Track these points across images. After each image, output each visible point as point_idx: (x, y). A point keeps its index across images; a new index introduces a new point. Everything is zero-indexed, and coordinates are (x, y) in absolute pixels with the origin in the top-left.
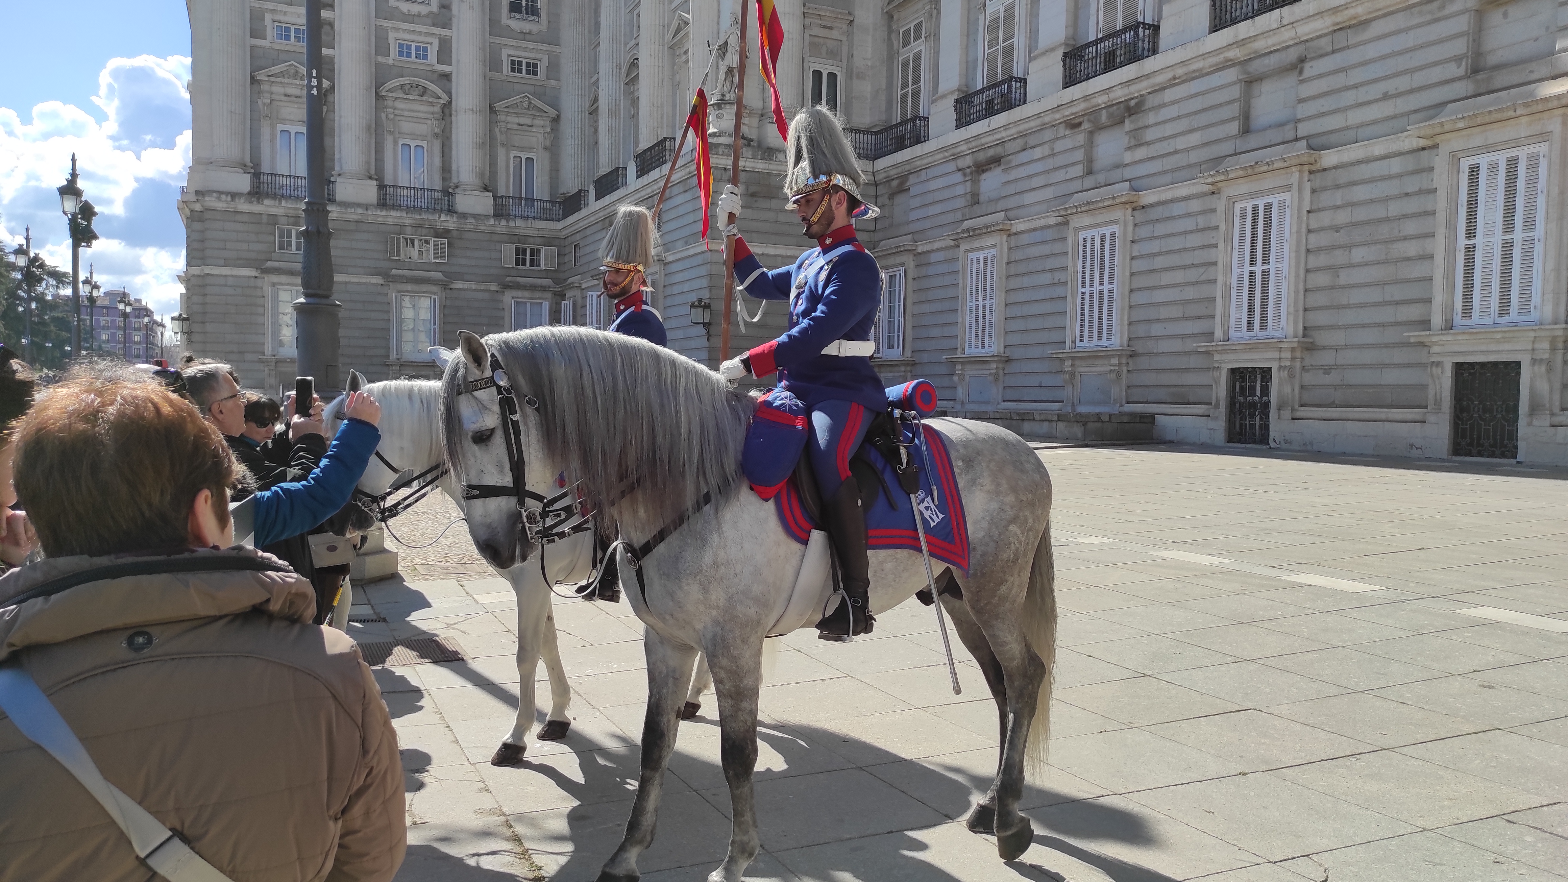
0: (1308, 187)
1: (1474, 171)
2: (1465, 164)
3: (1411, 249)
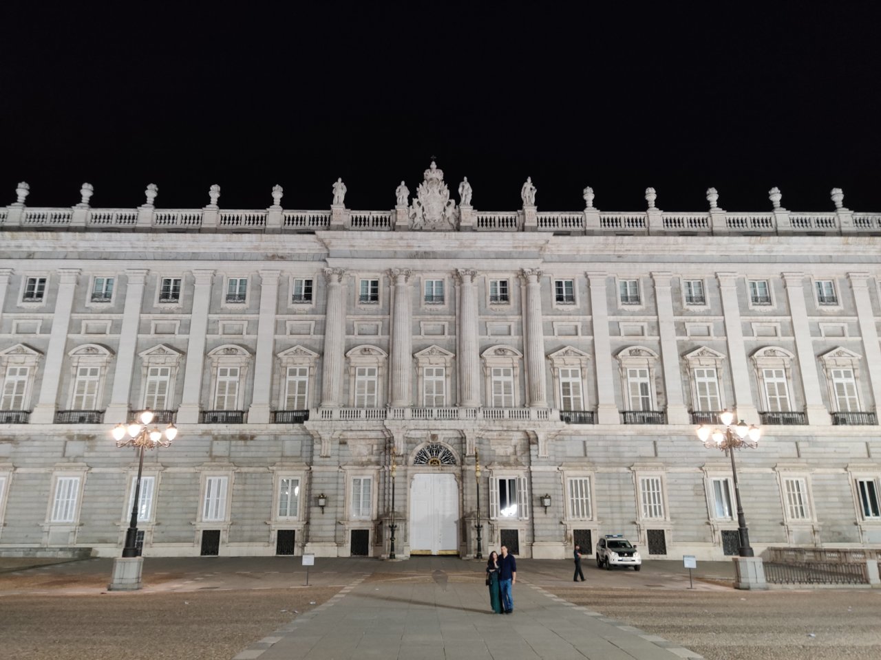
0: (160, 477)
1: (210, 481)
2: (208, 478)
3: (192, 499)
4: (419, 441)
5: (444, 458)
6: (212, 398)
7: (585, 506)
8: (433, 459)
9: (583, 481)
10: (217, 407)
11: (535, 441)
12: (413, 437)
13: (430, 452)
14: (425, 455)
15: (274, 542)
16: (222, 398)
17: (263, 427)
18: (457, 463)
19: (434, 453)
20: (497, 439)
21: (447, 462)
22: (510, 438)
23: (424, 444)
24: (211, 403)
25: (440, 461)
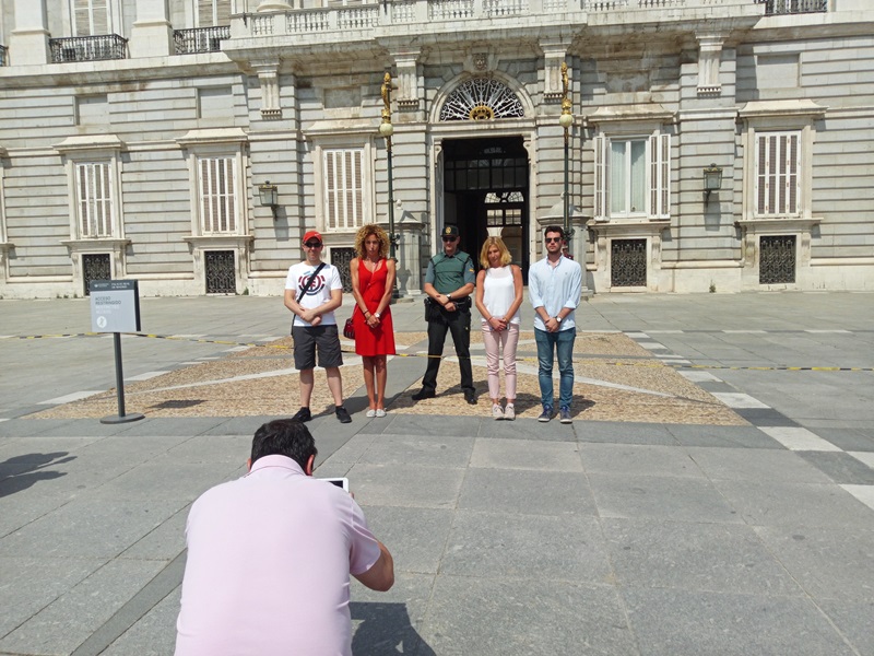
1: (82, 170)
4: (449, 72)
5: (500, 104)
6: (66, 15)
7: (788, 190)
8: (476, 109)
9: (789, 138)
10: (78, 33)
11: (692, 56)
12: (438, 62)
13: (473, 95)
14: (463, 102)
15: (199, 274)
16: (82, 15)
17: (158, 64)
18: (527, 113)
19: (481, 96)
20: (611, 59)
21: (505, 113)
22: (640, 53)
23: (457, 78)
24: (66, 24)
25: (492, 111)
